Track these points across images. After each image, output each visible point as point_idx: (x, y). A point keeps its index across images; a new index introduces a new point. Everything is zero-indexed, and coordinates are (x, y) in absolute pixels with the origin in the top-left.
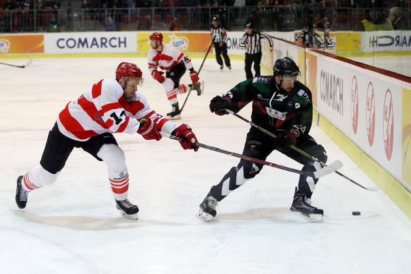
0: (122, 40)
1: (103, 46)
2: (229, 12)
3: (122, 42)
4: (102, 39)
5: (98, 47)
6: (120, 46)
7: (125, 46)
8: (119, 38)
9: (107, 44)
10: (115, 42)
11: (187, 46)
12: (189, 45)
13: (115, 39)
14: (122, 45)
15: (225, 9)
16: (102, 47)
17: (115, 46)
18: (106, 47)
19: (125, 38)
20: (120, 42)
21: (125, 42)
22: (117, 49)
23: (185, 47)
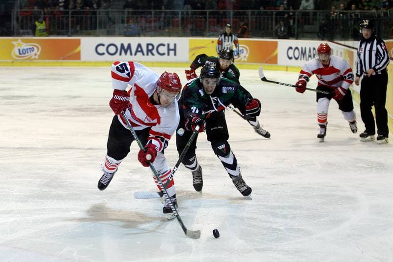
0: (172, 47)
1: (150, 53)
2: (296, 17)
3: (172, 50)
4: (148, 45)
5: (143, 54)
6: (168, 54)
7: (175, 54)
8: (168, 45)
9: (154, 51)
10: (163, 50)
11: (247, 55)
12: (249, 55)
13: (163, 45)
14: (172, 53)
15: (291, 14)
16: (148, 54)
17: (164, 54)
18: (153, 54)
19: (175, 45)
20: (169, 50)
21: (175, 50)
22: (165, 58)
23: (245, 57)
